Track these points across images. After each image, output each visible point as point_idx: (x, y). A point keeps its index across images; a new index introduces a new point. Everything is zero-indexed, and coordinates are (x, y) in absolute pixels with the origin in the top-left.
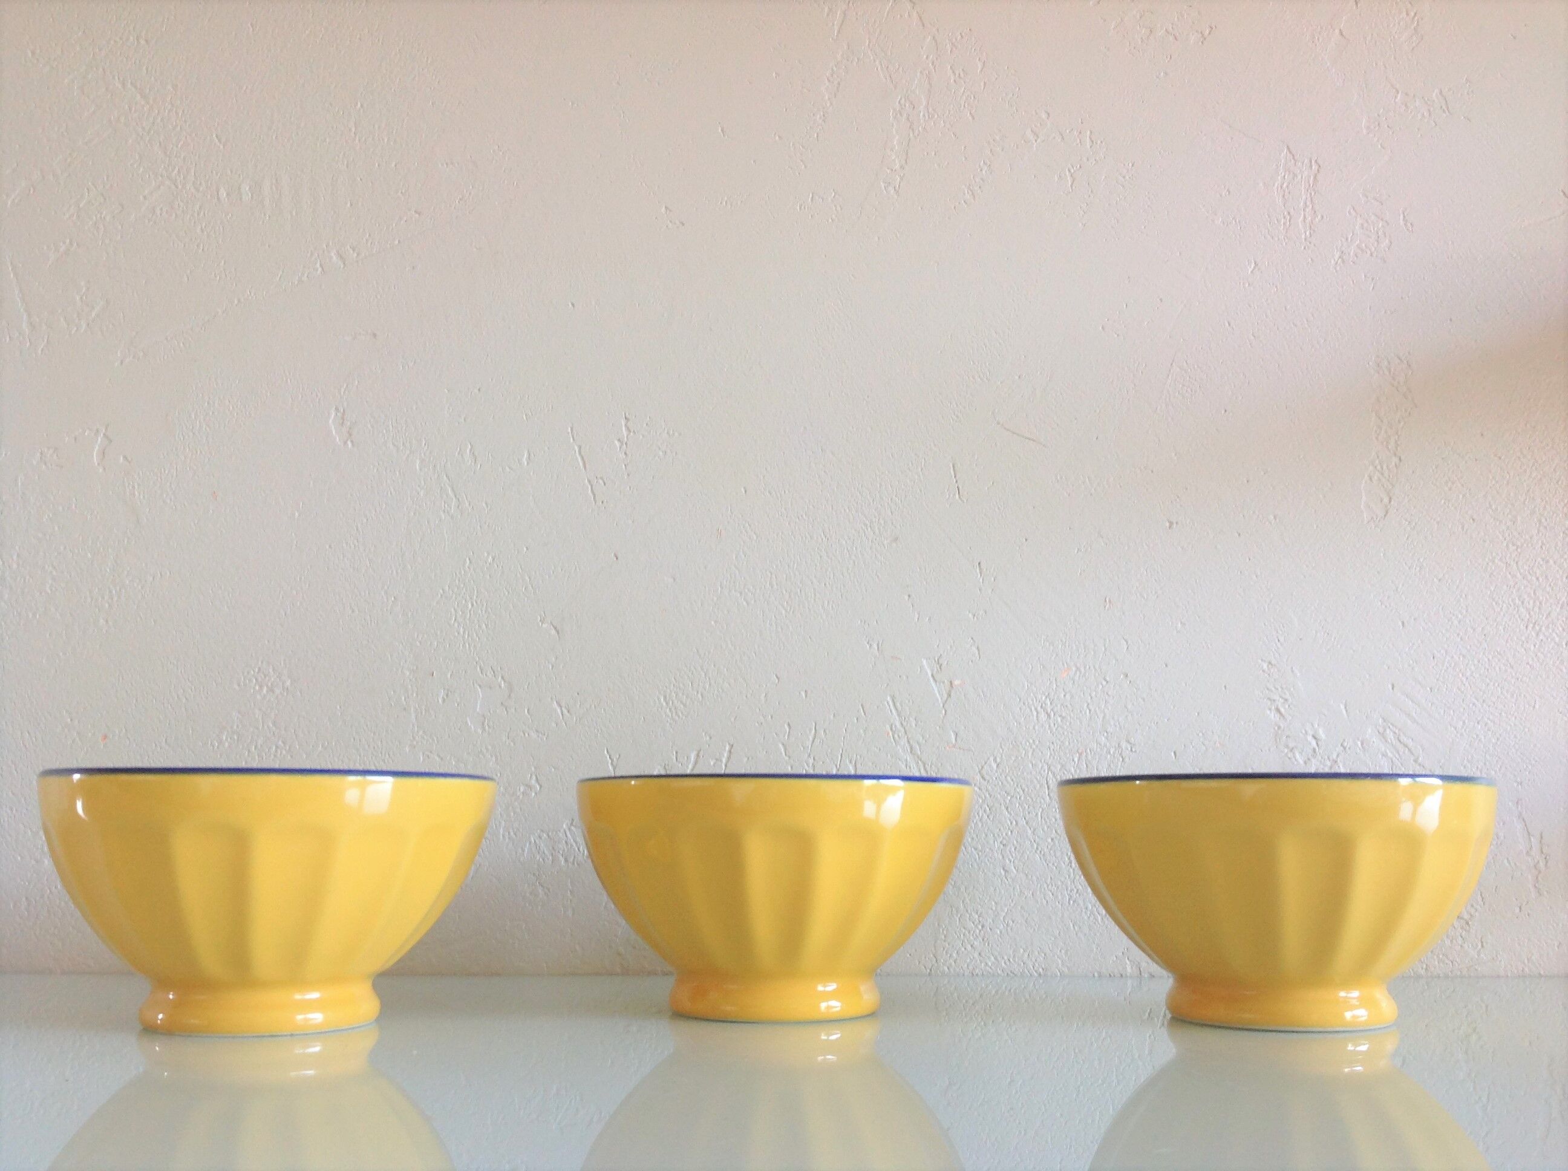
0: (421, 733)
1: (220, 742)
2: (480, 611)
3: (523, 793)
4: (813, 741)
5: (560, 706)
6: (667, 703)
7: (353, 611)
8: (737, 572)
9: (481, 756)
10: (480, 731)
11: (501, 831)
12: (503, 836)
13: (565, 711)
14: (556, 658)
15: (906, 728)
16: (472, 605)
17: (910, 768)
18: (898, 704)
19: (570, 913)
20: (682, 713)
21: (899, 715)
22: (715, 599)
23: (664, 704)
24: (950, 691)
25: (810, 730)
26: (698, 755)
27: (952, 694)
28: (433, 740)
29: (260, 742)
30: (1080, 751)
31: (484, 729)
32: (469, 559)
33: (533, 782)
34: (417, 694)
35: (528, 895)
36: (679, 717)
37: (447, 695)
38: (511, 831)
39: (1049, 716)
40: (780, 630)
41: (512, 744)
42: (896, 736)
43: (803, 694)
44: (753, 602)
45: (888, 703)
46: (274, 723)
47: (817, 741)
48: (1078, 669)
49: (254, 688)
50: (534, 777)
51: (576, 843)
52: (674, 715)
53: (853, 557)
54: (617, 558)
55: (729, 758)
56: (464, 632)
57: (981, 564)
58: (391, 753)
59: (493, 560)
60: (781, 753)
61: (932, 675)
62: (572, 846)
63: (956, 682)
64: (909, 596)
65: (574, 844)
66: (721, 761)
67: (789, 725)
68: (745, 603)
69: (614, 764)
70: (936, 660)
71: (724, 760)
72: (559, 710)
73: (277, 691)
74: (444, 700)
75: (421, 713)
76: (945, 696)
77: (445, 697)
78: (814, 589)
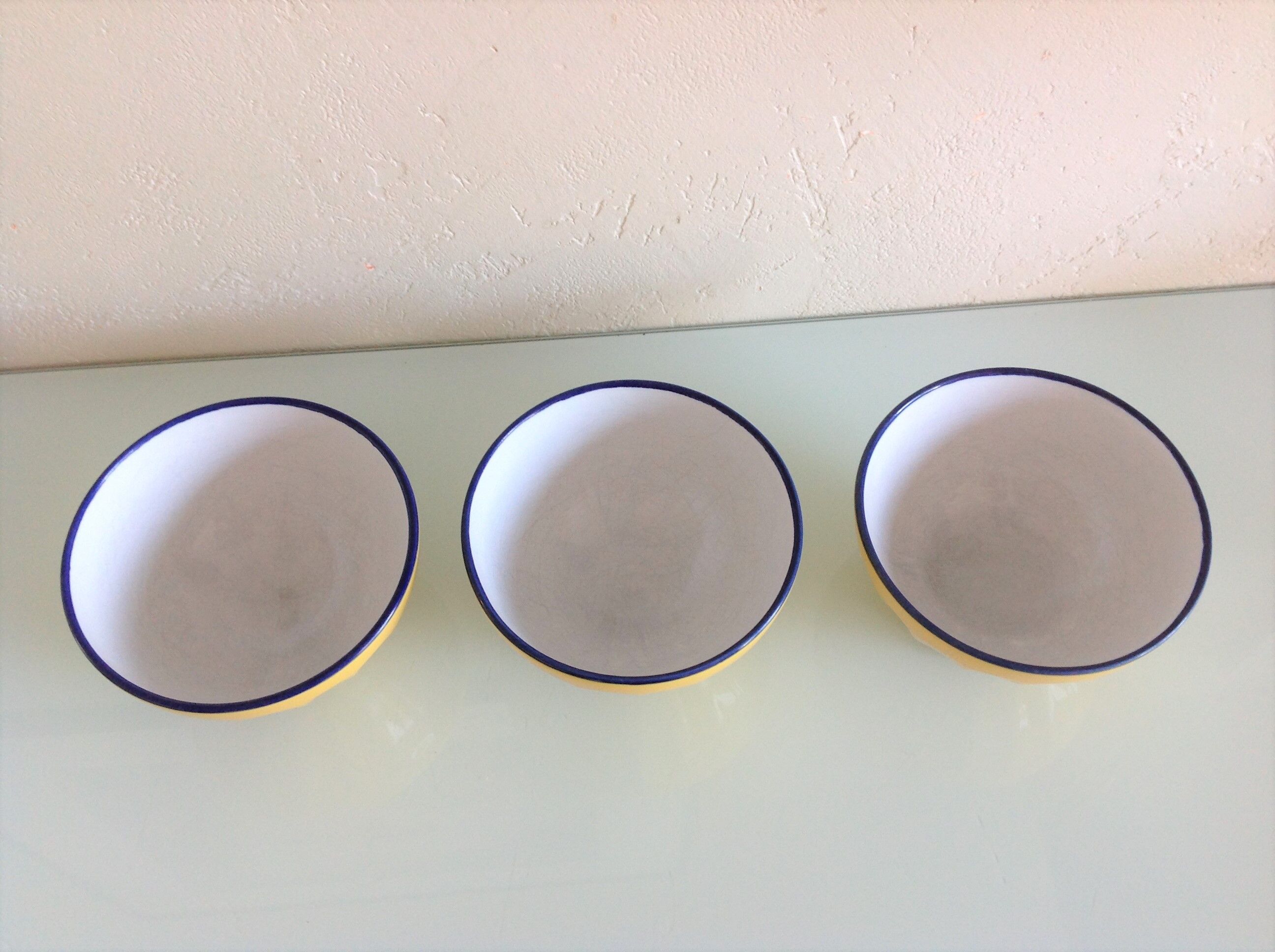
0: (325, 203)
1: (130, 222)
2: (352, 107)
3: (439, 238)
4: (714, 187)
5: (457, 176)
6: (568, 170)
7: (213, 115)
8: (636, 55)
9: (390, 216)
10: (383, 199)
11: (425, 263)
12: (428, 266)
13: (466, 181)
14: (447, 141)
15: (808, 171)
16: (343, 102)
17: (806, 198)
18: (802, 154)
19: (499, 305)
20: (584, 176)
21: (801, 161)
22: (612, 81)
23: (565, 170)
24: (857, 139)
25: (712, 179)
26: (602, 203)
27: (860, 141)
28: (339, 208)
29: (169, 218)
30: (973, 175)
31: (387, 199)
32: (325, 61)
33: (446, 231)
34: (310, 176)
35: (460, 297)
36: (581, 179)
37: (341, 175)
38: (434, 262)
39: (952, 150)
40: (683, 103)
41: (418, 207)
42: (796, 177)
43: (706, 153)
44: (654, 82)
45: (792, 154)
46: (176, 206)
47: (718, 187)
48: (994, 112)
49: (141, 182)
50: (446, 228)
51: (494, 264)
52: (575, 178)
53: (771, 32)
54: (496, 50)
55: (632, 204)
56: (341, 125)
57: (917, 28)
58: (302, 220)
59: (353, 59)
60: (682, 197)
61: (841, 128)
62: (492, 268)
63: (865, 133)
64: (829, 63)
65: (494, 267)
66: (624, 207)
67: (691, 177)
68: (646, 83)
69: (522, 214)
70: (848, 115)
71: (627, 206)
72: (458, 180)
73: (166, 183)
74: (339, 179)
75: (320, 190)
76: (851, 143)
77: (340, 177)
78: (724, 65)
